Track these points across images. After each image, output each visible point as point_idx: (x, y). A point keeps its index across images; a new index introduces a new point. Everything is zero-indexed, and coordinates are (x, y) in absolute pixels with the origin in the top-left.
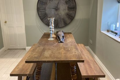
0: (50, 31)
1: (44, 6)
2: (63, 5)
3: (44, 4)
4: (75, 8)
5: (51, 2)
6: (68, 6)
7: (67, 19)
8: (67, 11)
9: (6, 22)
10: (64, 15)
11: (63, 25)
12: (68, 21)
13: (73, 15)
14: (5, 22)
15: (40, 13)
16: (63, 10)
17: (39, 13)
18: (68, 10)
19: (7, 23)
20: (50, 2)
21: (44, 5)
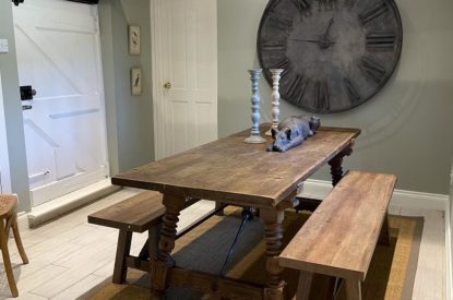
0: (254, 110)
1: (281, 35)
2: (347, 30)
3: (282, 26)
4: (396, 40)
5: (306, 20)
6: (370, 33)
7: (363, 79)
8: (362, 51)
9: (167, 86)
10: (349, 67)
11: (345, 103)
12: (365, 87)
13: (388, 67)
14: (165, 86)
15: (268, 57)
16: (348, 47)
17: (264, 58)
18: (367, 48)
19: (172, 88)
20: (301, 20)
21: (282, 29)
